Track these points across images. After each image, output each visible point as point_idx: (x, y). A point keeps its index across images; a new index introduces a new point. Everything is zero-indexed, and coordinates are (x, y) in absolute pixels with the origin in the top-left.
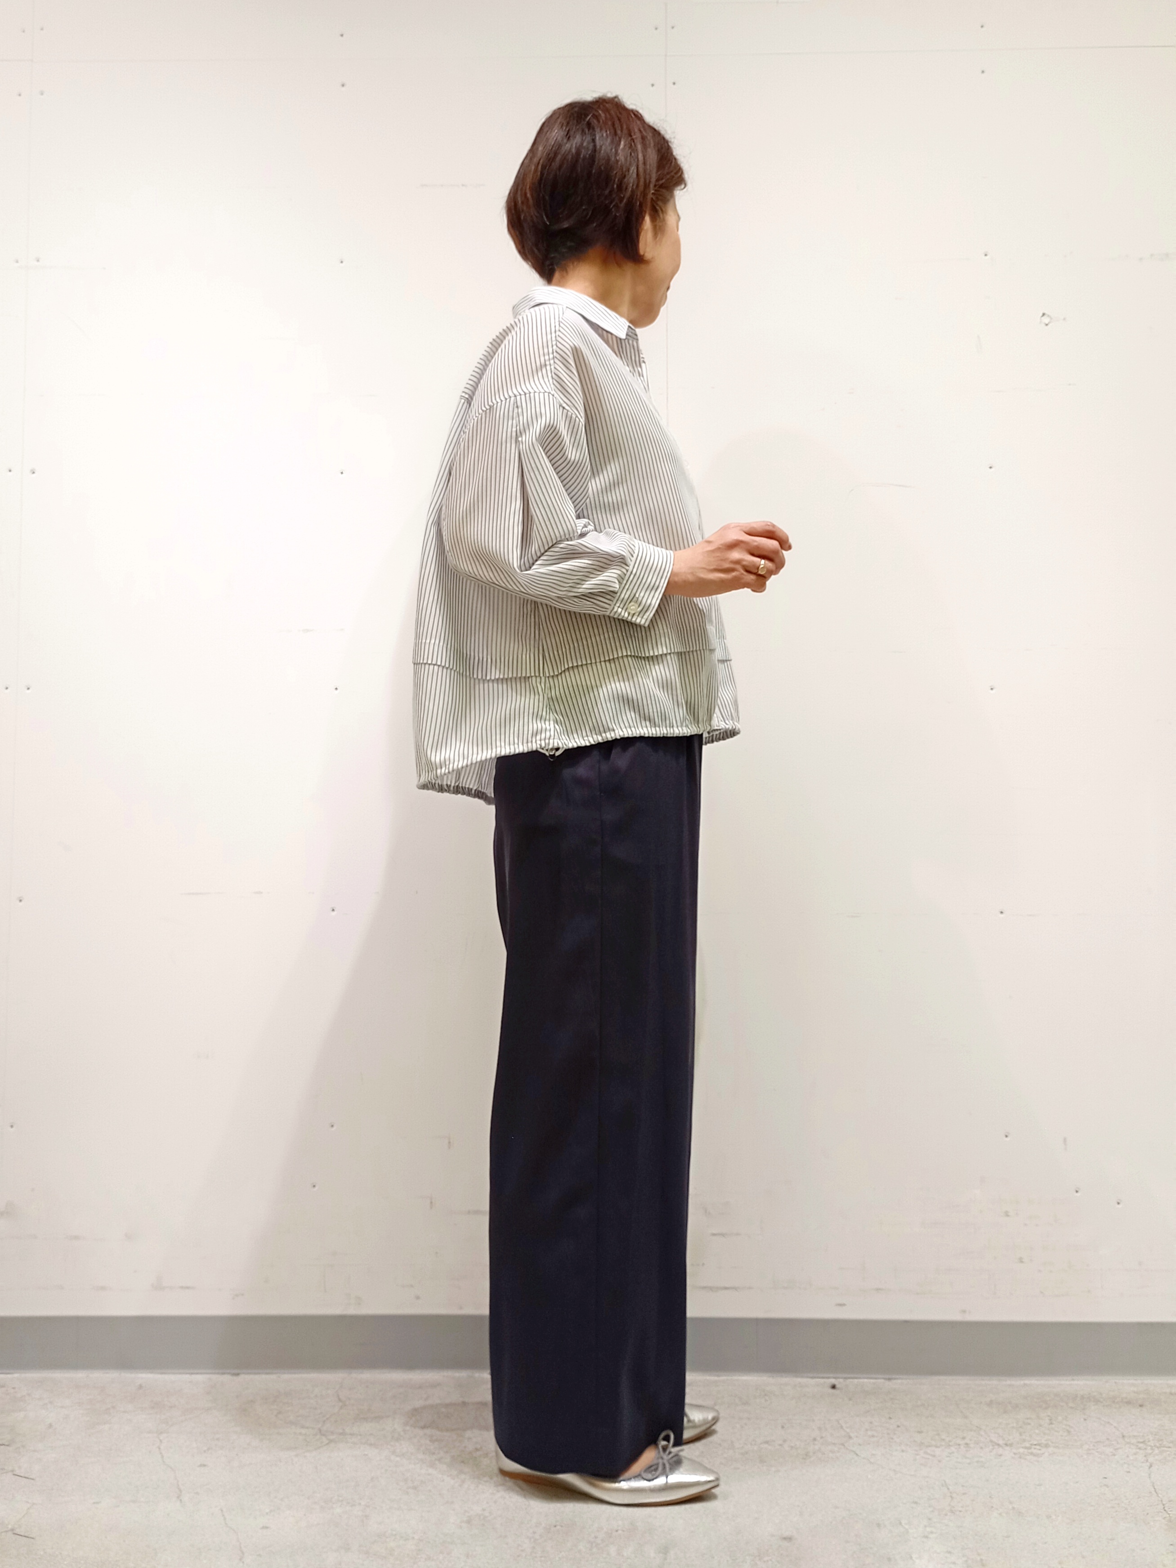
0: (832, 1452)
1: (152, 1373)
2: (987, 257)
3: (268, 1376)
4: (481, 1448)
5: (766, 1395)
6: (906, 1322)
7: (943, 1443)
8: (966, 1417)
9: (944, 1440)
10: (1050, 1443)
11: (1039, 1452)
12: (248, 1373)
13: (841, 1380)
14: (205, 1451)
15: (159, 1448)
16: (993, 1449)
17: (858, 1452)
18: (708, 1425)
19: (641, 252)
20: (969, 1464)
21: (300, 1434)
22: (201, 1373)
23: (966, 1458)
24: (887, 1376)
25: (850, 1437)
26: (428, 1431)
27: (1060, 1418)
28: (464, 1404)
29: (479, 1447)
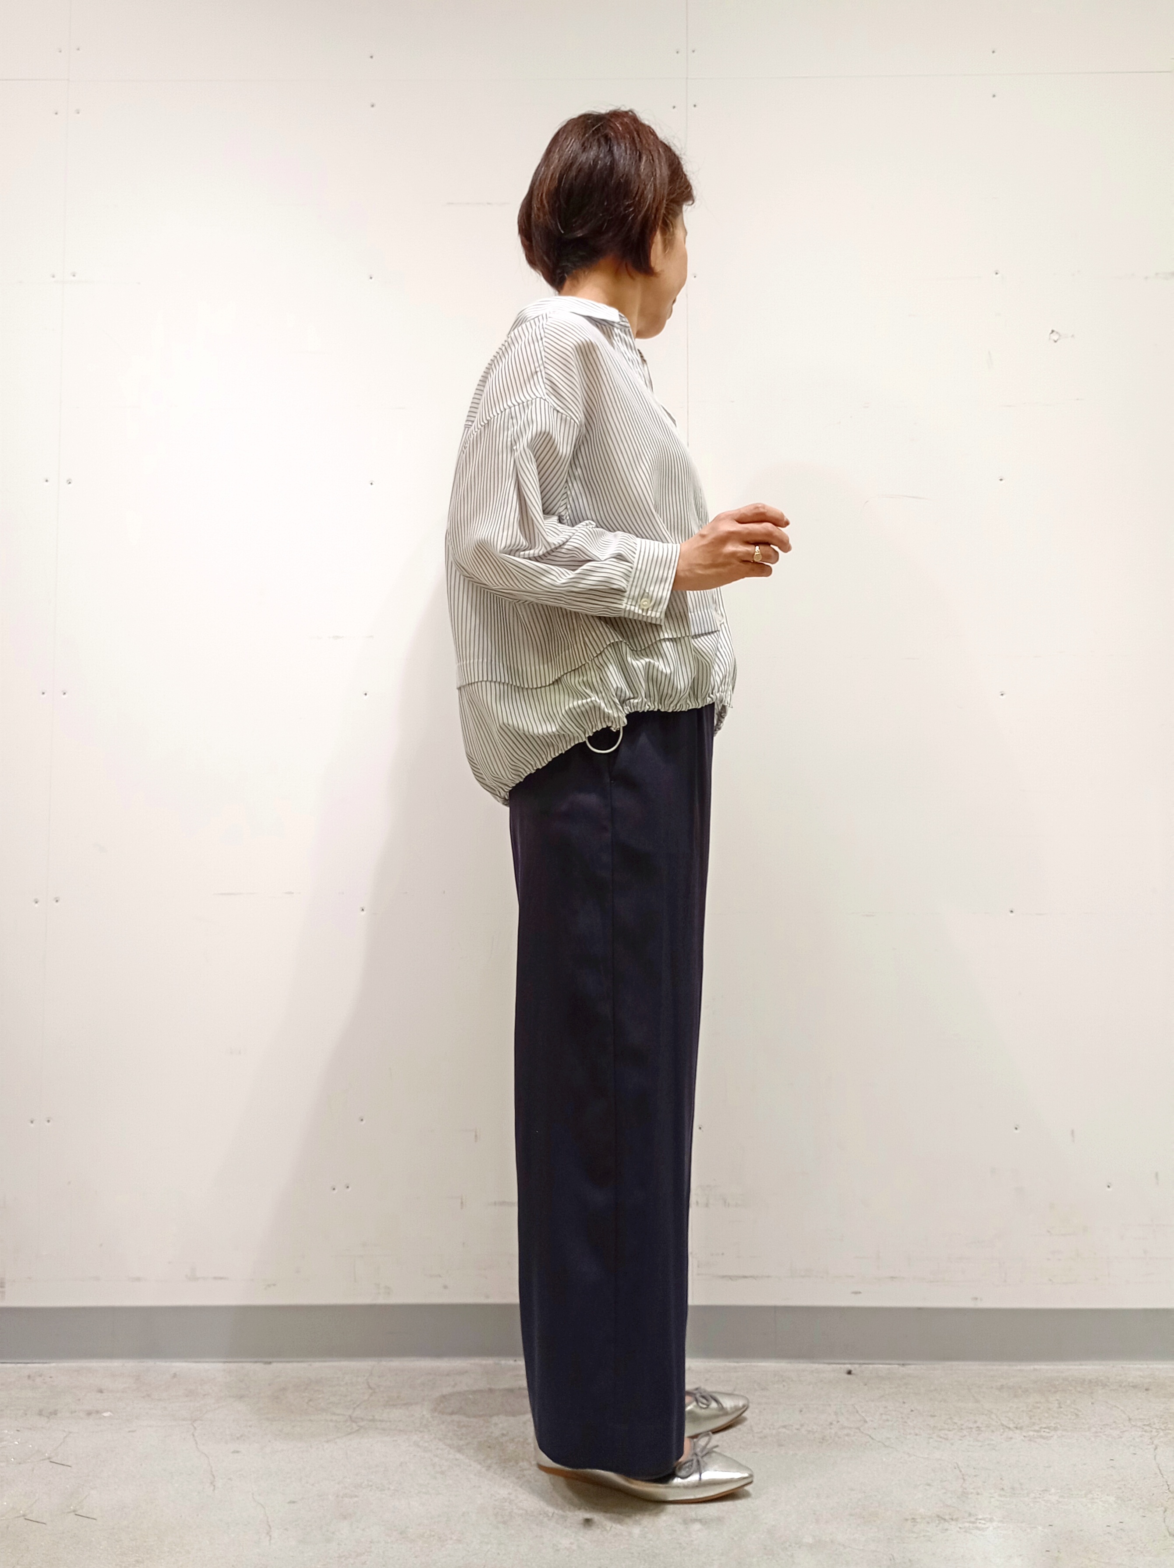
0: (848, 1435)
1: (186, 1362)
2: (998, 276)
3: (300, 1364)
4: (508, 1433)
5: (783, 1381)
6: (920, 1309)
7: (956, 1427)
8: (977, 1401)
9: (956, 1423)
10: (1059, 1426)
11: (1048, 1435)
12: (281, 1362)
13: (857, 1366)
14: (238, 1438)
15: (193, 1435)
16: (1003, 1432)
17: (873, 1436)
18: (739, 1413)
19: (653, 264)
20: (981, 1446)
21: (331, 1421)
22: (234, 1362)
23: (978, 1441)
24: (902, 1362)
25: (866, 1422)
26: (455, 1418)
27: (1069, 1402)
28: (491, 1391)
29: (505, 1432)
